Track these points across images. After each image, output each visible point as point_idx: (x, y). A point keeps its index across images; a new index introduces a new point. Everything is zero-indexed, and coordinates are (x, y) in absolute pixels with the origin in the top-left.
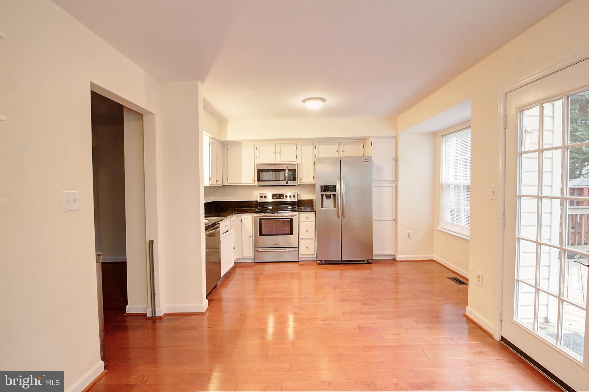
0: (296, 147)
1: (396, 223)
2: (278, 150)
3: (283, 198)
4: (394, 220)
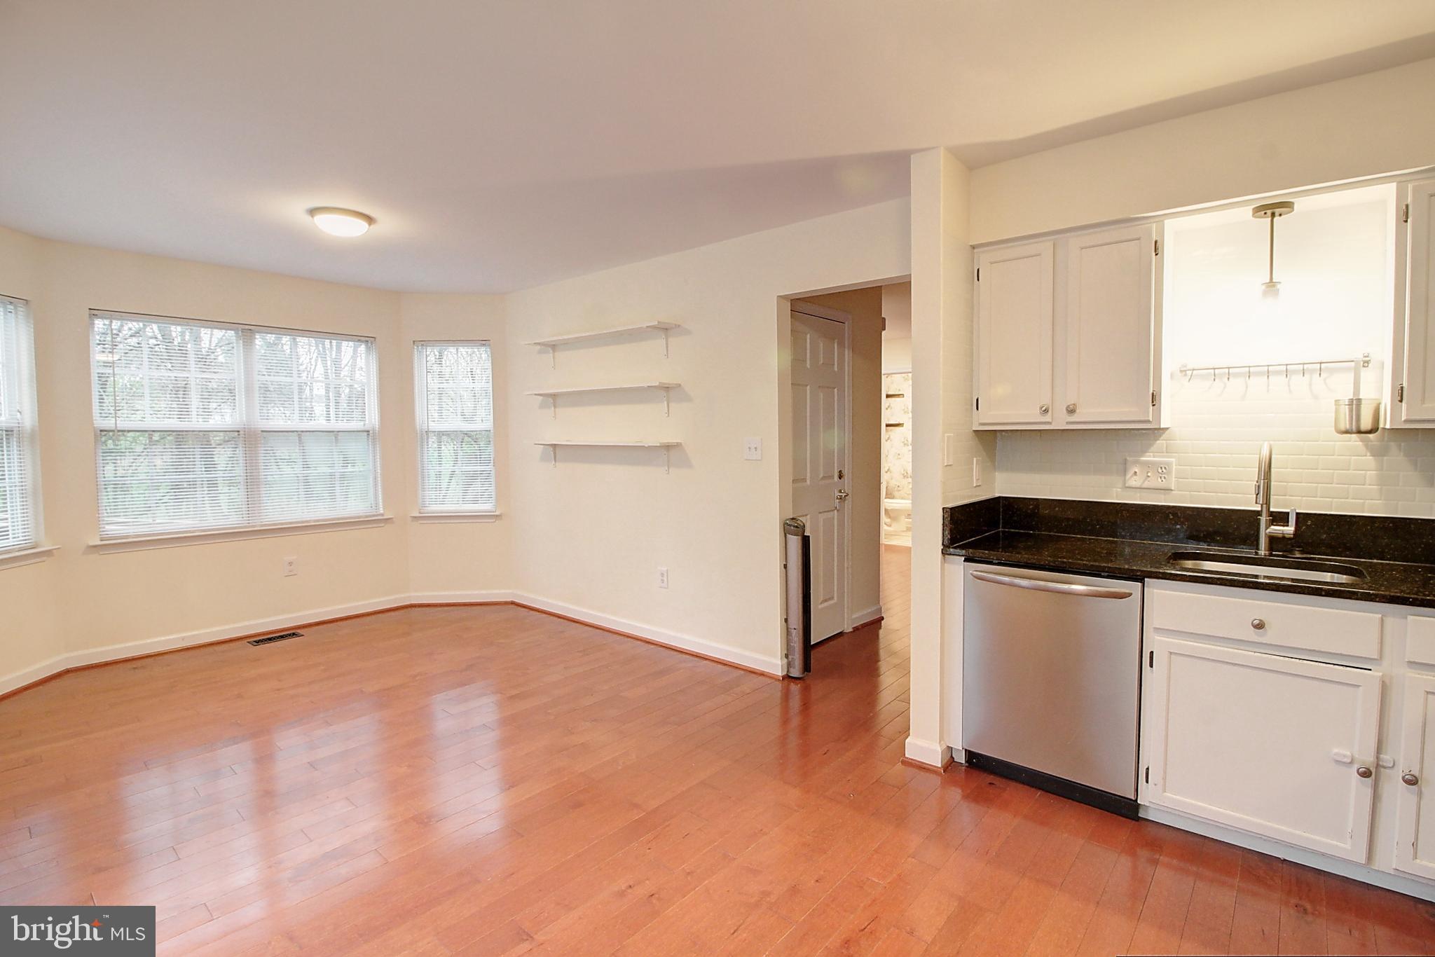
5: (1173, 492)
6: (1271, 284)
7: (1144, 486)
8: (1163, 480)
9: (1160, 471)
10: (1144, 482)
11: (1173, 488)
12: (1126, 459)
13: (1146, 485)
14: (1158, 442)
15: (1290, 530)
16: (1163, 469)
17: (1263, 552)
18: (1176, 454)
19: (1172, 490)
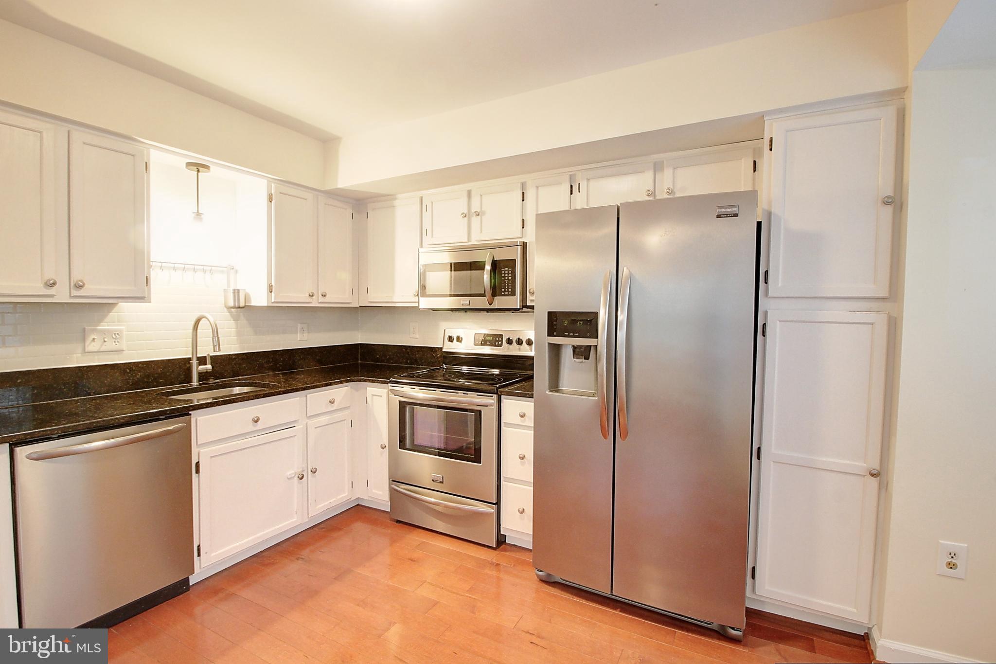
0: (523, 193)
1: (884, 488)
2: (475, 207)
3: (501, 345)
4: (873, 475)
5: (124, 352)
6: (198, 214)
7: (101, 350)
8: (117, 343)
9: (114, 336)
10: (101, 346)
11: (124, 349)
12: (84, 329)
13: (104, 348)
14: (111, 314)
15: (208, 367)
16: (116, 335)
17: (195, 383)
18: (125, 323)
19: (123, 351)
